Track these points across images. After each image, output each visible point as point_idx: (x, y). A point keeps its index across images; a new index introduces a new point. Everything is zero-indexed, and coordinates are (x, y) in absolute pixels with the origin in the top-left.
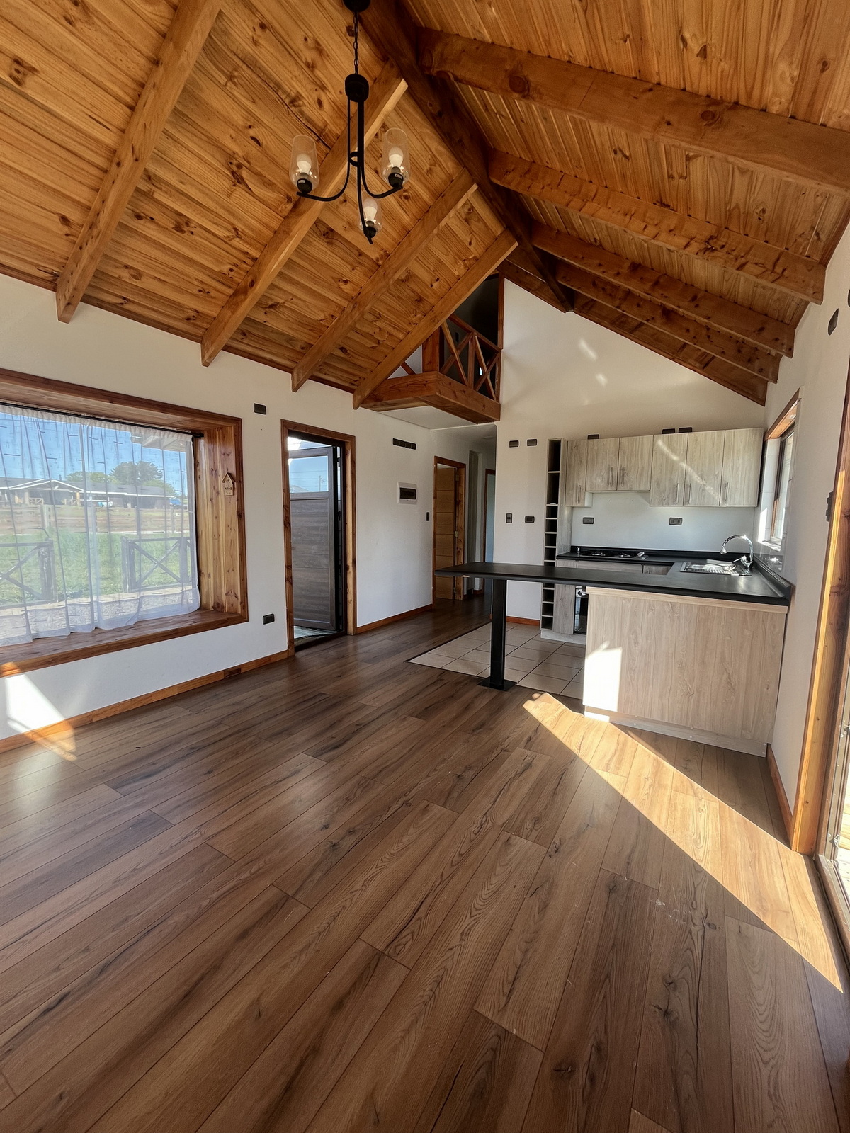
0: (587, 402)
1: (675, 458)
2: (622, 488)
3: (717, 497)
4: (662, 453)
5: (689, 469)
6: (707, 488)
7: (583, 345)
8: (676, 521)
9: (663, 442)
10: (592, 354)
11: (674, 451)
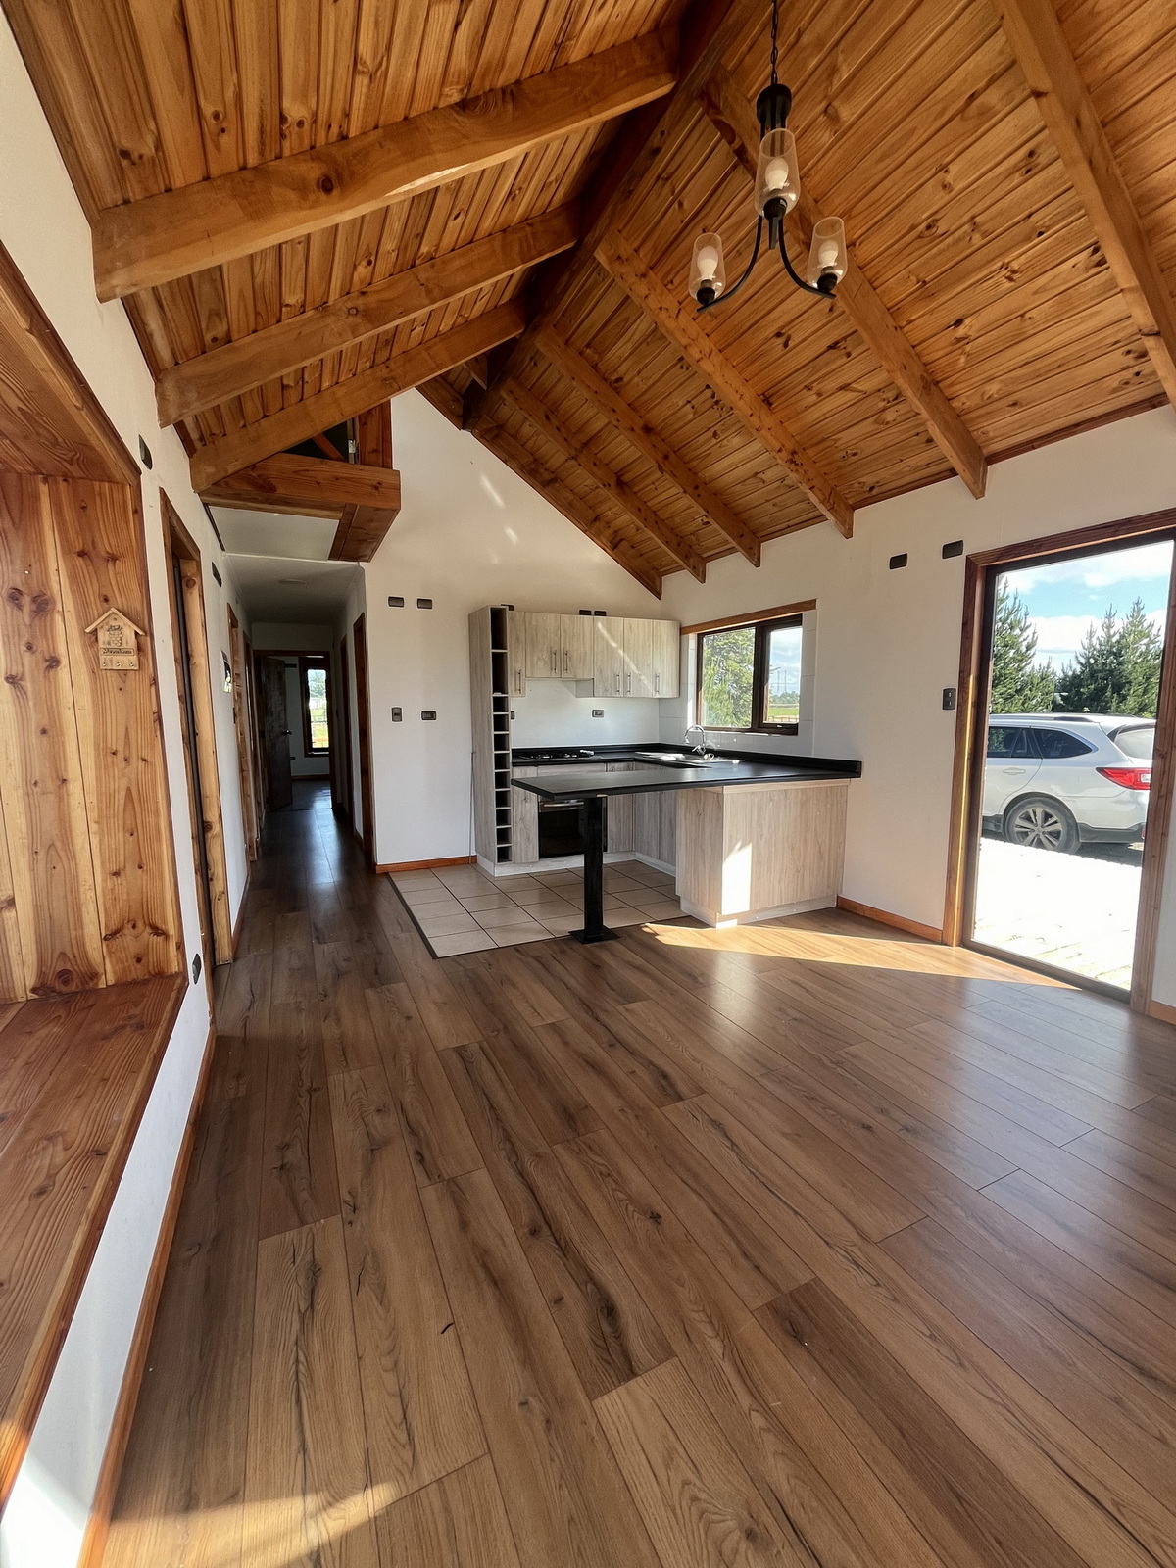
0: (496, 561)
1: (614, 645)
2: (566, 676)
3: (650, 688)
4: (602, 638)
5: (627, 658)
6: (643, 678)
7: (486, 483)
8: (598, 713)
9: (603, 625)
10: (498, 499)
11: (613, 637)
